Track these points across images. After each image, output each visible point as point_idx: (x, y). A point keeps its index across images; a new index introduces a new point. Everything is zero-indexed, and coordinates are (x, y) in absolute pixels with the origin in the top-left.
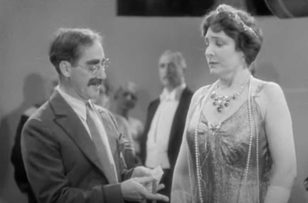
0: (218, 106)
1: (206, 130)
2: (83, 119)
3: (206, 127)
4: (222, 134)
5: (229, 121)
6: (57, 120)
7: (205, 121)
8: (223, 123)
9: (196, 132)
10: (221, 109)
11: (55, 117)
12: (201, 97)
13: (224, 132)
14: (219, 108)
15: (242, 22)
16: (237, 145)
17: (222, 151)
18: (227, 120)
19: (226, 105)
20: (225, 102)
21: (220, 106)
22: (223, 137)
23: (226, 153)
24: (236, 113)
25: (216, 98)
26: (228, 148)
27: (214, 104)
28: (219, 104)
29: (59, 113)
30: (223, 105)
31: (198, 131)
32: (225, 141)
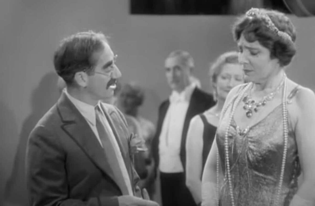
0: (247, 111)
1: (235, 134)
2: (93, 125)
3: (235, 131)
4: (249, 139)
5: (257, 127)
6: (65, 127)
7: (235, 125)
8: (251, 129)
9: (226, 136)
10: (251, 114)
11: (62, 124)
12: (235, 96)
13: (251, 138)
14: (247, 113)
15: (276, 28)
16: (263, 152)
17: (248, 156)
18: (255, 126)
19: (256, 110)
20: (255, 107)
21: (249, 111)
22: (249, 143)
23: (251, 159)
24: (265, 119)
25: (247, 102)
26: (253, 154)
27: (245, 108)
28: (249, 109)
29: (68, 119)
30: (253, 110)
31: (228, 135)
32: (252, 147)
